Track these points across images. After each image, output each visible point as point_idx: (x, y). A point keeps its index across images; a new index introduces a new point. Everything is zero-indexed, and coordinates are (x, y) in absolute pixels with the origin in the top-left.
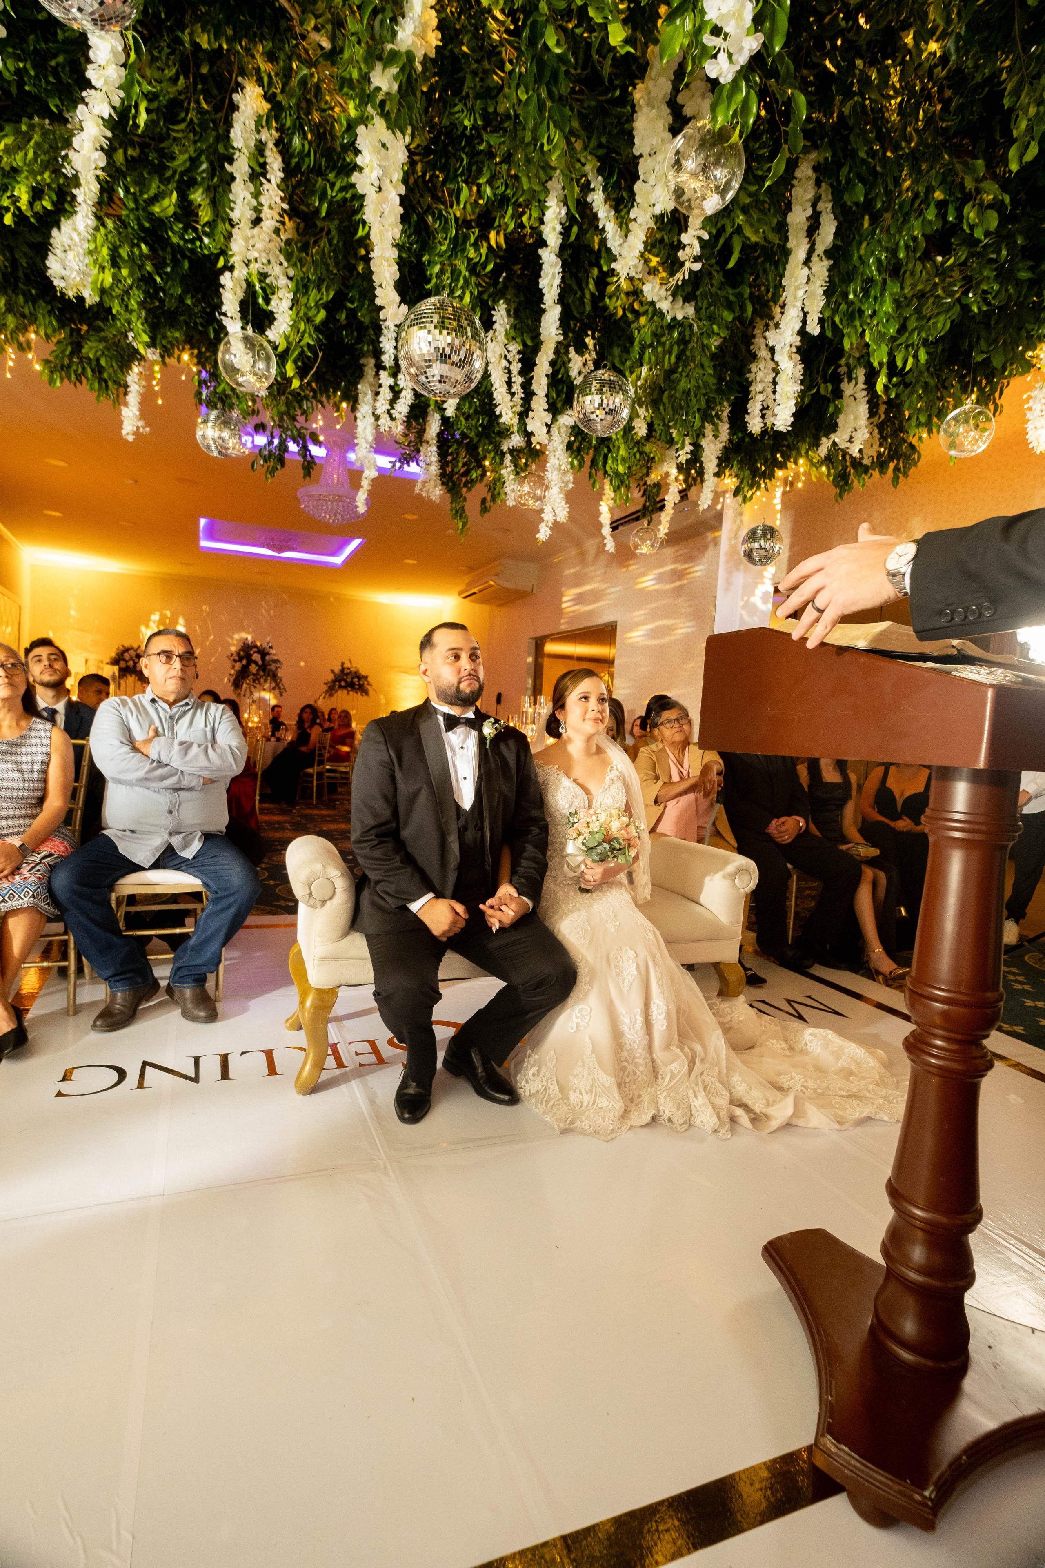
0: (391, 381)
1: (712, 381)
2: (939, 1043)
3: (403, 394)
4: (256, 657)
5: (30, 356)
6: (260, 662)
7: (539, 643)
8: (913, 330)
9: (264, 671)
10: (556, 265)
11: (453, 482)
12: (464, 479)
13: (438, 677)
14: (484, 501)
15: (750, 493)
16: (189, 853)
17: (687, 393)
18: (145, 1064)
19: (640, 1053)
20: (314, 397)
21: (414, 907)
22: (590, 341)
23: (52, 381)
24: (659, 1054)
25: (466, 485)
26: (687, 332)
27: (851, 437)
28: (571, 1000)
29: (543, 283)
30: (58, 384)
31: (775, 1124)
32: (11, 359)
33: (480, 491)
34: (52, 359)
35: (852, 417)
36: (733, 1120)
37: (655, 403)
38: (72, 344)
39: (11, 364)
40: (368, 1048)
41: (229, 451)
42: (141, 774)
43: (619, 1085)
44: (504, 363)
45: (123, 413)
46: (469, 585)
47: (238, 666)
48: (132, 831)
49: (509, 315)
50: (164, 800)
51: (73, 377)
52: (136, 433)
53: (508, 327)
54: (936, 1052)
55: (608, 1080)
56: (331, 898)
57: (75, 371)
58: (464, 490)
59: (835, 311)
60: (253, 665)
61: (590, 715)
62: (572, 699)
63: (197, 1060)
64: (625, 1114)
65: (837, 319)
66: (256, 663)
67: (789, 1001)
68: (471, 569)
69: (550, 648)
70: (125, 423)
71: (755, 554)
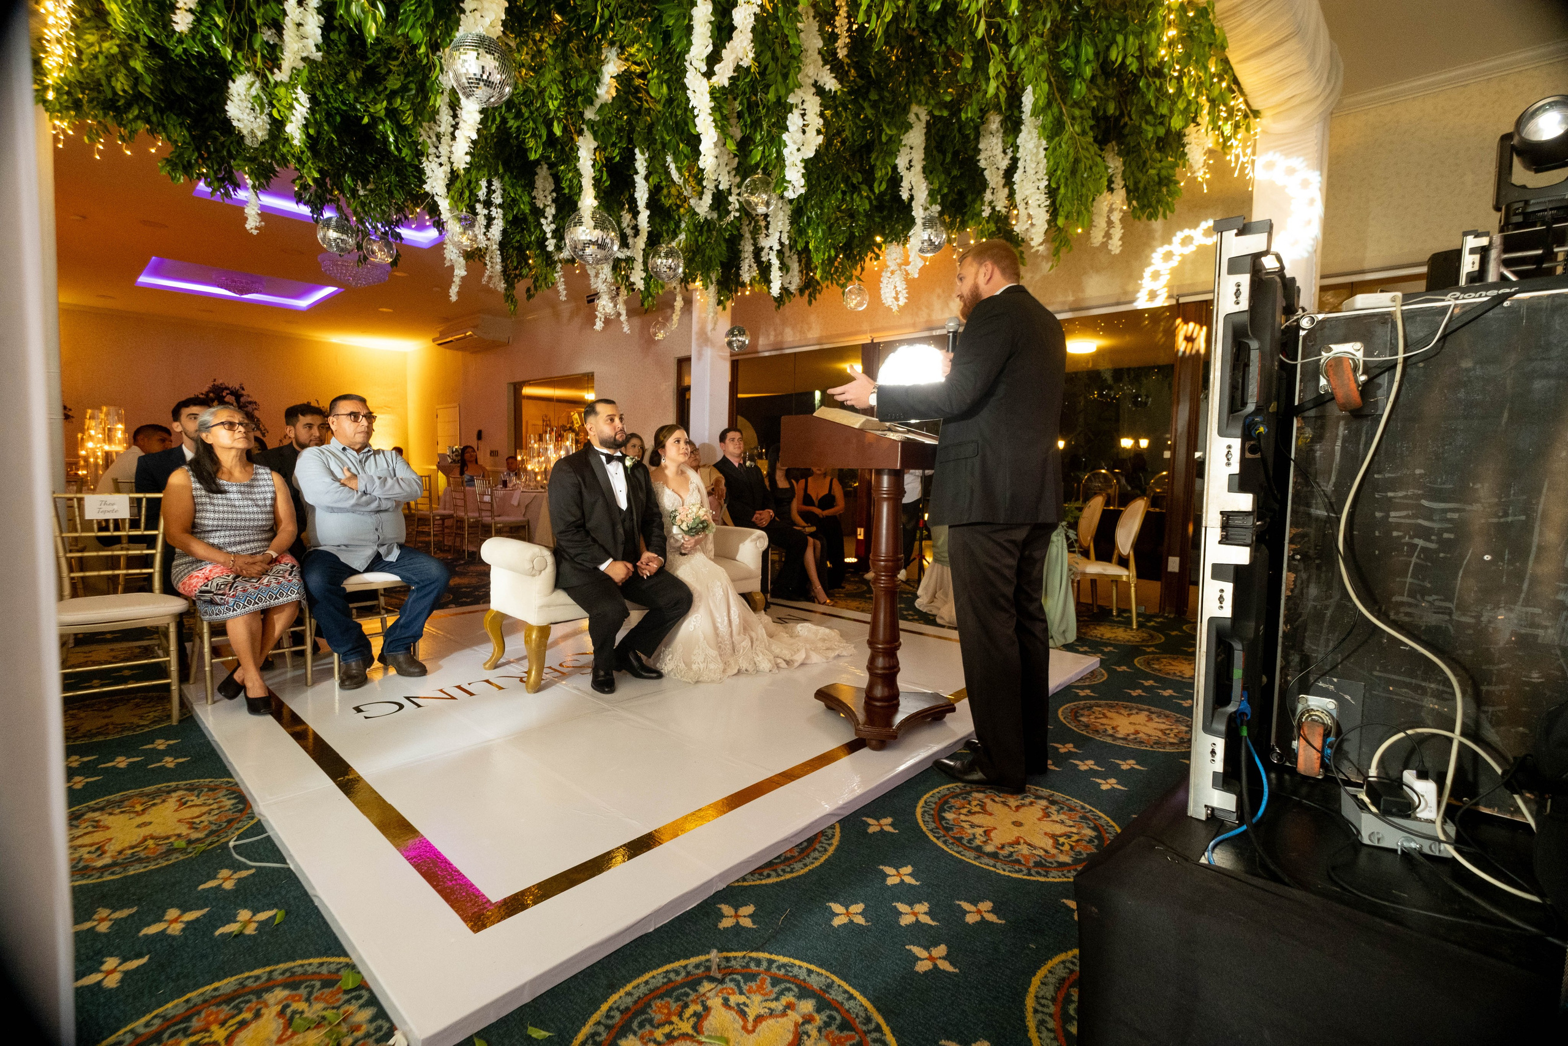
0: (486, 212)
3: (495, 222)
7: (517, 387)
11: (510, 275)
12: (516, 273)
13: (602, 432)
14: (528, 290)
16: (393, 557)
18: (407, 698)
19: (727, 637)
21: (603, 567)
24: (736, 637)
25: (517, 278)
28: (690, 613)
31: (796, 664)
33: (526, 282)
36: (778, 666)
42: (353, 501)
43: (721, 655)
46: (443, 334)
48: (346, 546)
50: (370, 521)
51: (195, 176)
55: (714, 653)
58: (517, 282)
61: (682, 451)
62: (670, 442)
63: (442, 691)
64: (724, 671)
68: (446, 320)
69: (527, 391)
70: (250, 219)
71: (734, 345)
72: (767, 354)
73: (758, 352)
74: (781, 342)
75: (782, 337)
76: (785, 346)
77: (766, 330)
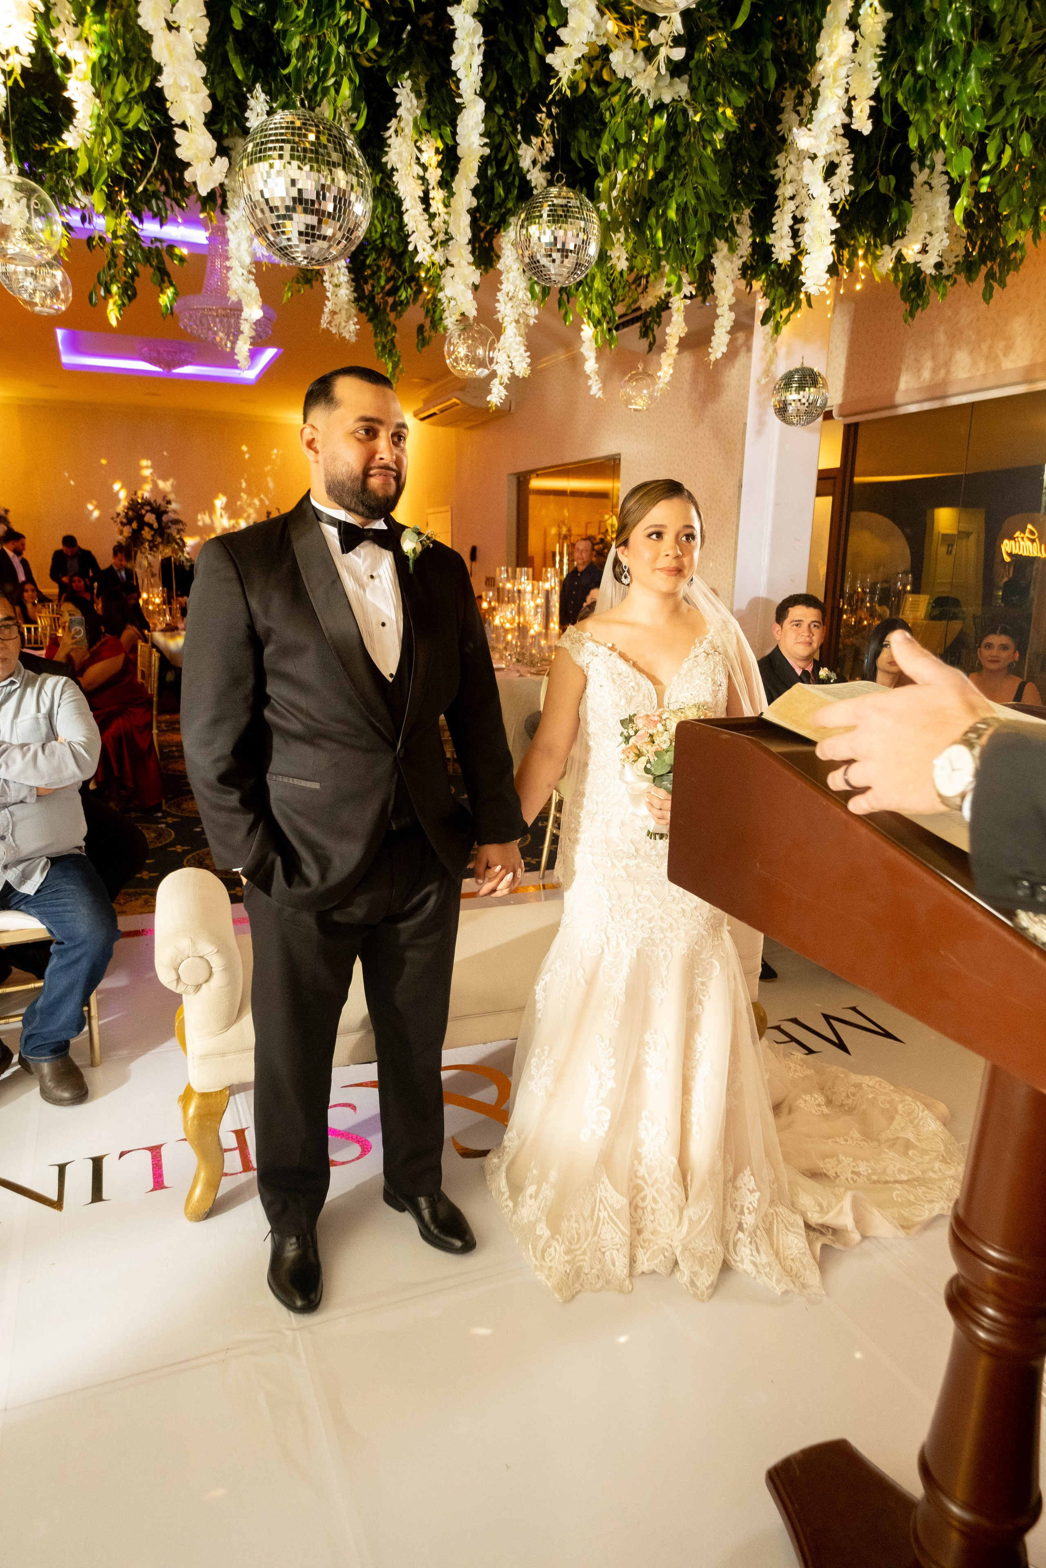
1: (719, 191)
4: (150, 518)
6: (156, 525)
7: (522, 480)
8: (1013, 105)
9: (162, 536)
10: (475, 32)
11: (377, 309)
12: (390, 300)
14: (421, 329)
15: (785, 312)
20: (167, 193)
22: (543, 119)
25: (394, 308)
26: (680, 120)
27: (925, 246)
29: (457, 62)
33: (414, 315)
35: (925, 216)
37: (639, 227)
44: (417, 169)
46: (428, 403)
47: (127, 531)
49: (418, 96)
53: (419, 112)
56: (207, 981)
58: (392, 316)
59: (897, 84)
60: (147, 529)
62: (639, 534)
63: (62, 1168)
65: (900, 98)
66: (150, 526)
67: (827, 1017)
68: (428, 381)
71: (791, 409)
72: (913, 408)
73: (895, 407)
74: (945, 383)
75: (948, 372)
76: (951, 390)
77: (917, 360)
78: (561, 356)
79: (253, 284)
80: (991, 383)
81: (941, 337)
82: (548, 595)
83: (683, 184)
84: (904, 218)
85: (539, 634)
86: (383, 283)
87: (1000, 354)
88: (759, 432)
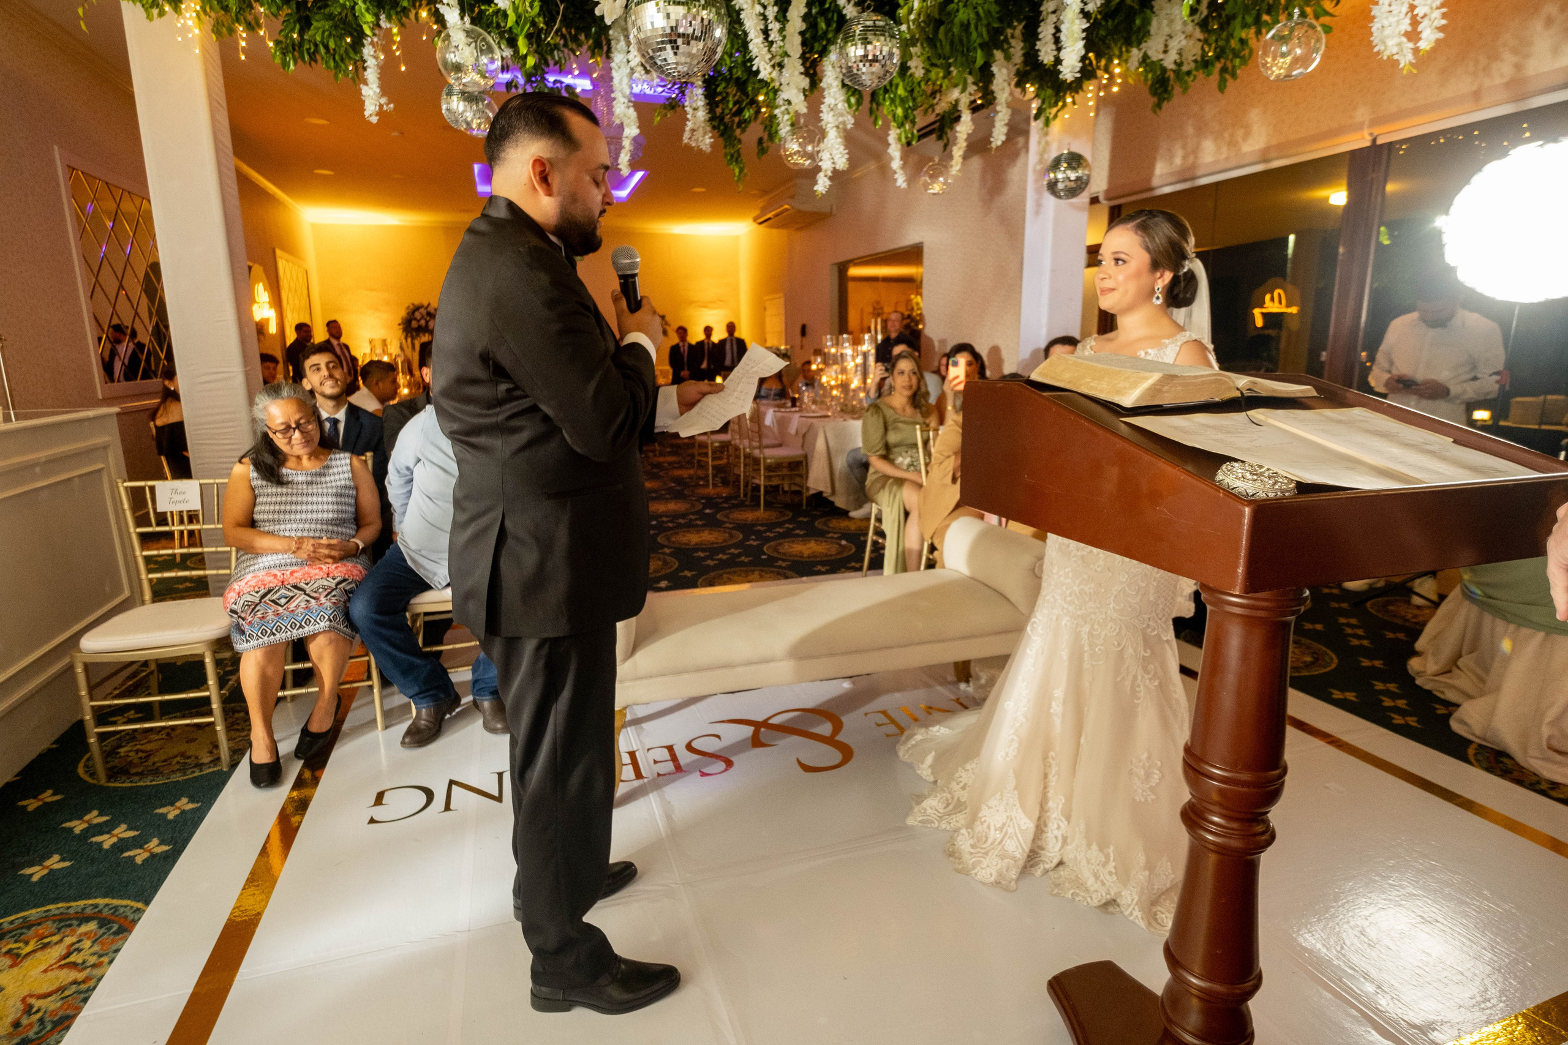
1: (995, 7)
2: (1216, 819)
5: (262, 33)
7: (842, 269)
11: (726, 126)
12: (737, 119)
14: (760, 141)
15: (1054, 110)
17: (965, 27)
18: (452, 783)
20: (566, 45)
23: (285, 65)
25: (739, 125)
27: (1166, 46)
30: (292, 67)
32: (243, 39)
33: (755, 131)
34: (281, 38)
35: (1165, 22)
37: (931, 41)
38: (299, 20)
39: (243, 44)
40: (665, 754)
41: (475, 133)
44: (759, 9)
45: (363, 92)
46: (764, 210)
51: (307, 57)
52: (380, 113)
54: (1213, 828)
57: (308, 50)
58: (738, 132)
63: (500, 776)
68: (765, 192)
69: (854, 271)
70: (367, 103)
71: (1060, 186)
72: (1167, 190)
73: (1152, 189)
74: (1193, 167)
75: (1196, 158)
76: (1199, 172)
77: (1169, 150)
78: (872, 166)
79: (632, 110)
80: (1233, 164)
81: (1190, 130)
82: (865, 355)
83: (965, 6)
84: (1146, 22)
85: (859, 388)
86: (731, 105)
87: (1239, 139)
88: (1037, 213)
